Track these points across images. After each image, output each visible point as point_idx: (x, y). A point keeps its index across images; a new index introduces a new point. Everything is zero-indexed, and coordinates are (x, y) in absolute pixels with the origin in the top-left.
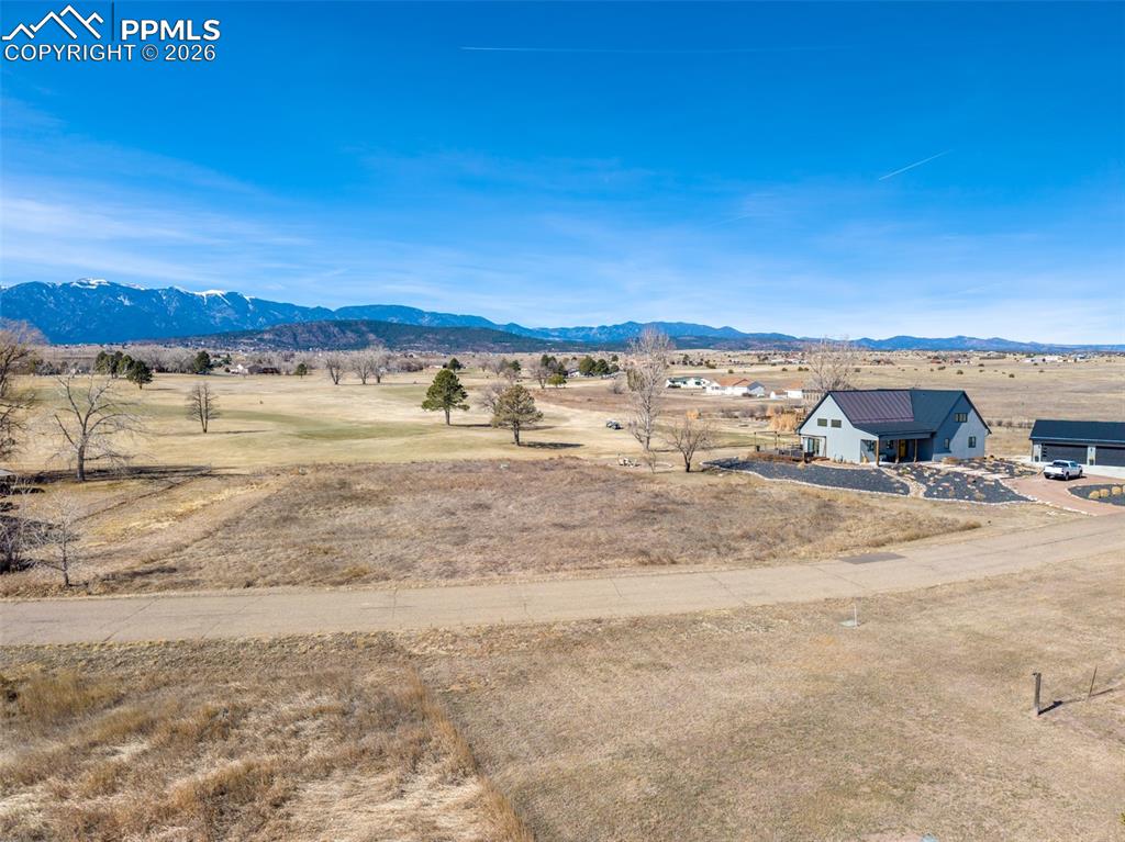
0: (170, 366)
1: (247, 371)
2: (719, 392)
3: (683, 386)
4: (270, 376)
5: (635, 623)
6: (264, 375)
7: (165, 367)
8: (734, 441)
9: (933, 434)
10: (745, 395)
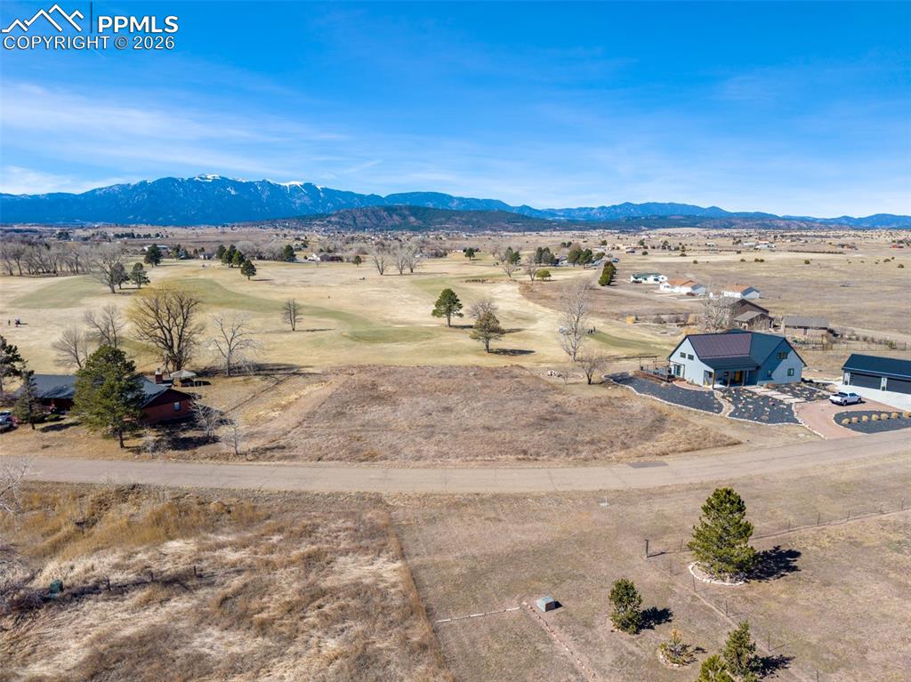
0: (266, 255)
1: (319, 259)
2: (669, 290)
3: (644, 282)
4: (335, 263)
5: (495, 496)
6: (331, 263)
7: (263, 255)
8: (642, 352)
9: (758, 368)
10: (688, 294)
